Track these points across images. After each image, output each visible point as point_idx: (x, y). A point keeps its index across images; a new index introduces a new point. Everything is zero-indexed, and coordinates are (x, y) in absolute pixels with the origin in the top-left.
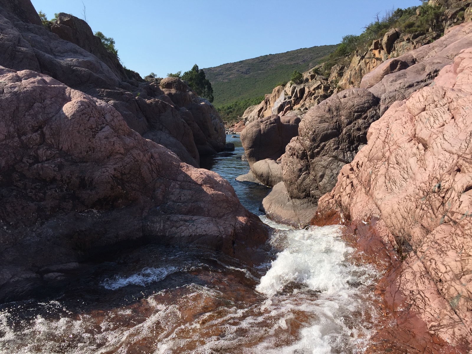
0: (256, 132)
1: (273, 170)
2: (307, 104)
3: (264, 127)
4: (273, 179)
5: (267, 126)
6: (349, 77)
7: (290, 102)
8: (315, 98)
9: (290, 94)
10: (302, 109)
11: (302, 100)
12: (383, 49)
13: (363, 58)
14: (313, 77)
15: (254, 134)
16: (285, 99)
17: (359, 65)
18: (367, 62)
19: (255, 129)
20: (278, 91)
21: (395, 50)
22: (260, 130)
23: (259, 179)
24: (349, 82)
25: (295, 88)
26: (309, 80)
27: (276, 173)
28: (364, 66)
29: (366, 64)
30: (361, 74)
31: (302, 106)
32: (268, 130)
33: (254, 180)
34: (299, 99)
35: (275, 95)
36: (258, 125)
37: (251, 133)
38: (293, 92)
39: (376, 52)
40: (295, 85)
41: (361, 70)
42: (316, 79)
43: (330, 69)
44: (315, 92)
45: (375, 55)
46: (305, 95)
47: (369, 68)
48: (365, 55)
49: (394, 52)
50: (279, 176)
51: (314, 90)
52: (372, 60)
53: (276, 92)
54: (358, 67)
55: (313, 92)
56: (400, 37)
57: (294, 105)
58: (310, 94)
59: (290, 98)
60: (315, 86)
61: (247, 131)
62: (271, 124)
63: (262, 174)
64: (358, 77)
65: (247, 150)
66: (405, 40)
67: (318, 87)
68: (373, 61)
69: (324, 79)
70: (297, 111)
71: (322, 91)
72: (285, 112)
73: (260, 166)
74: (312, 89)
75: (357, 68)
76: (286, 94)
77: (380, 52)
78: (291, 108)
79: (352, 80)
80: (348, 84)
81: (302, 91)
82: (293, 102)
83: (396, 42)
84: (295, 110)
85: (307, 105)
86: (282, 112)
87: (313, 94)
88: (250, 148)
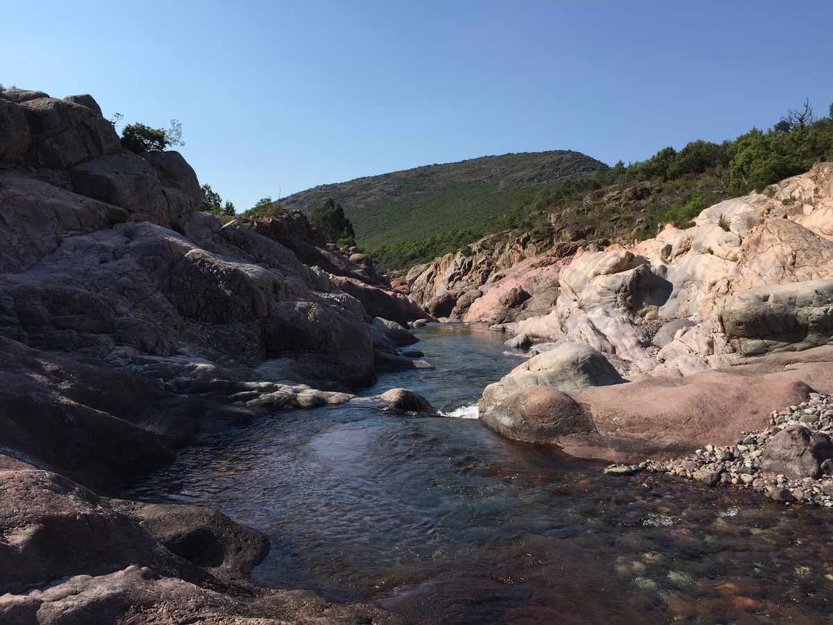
9: (459, 264)
11: (469, 273)
14: (480, 251)
16: (455, 270)
20: (449, 258)
25: (464, 260)
26: (476, 253)
28: (511, 254)
34: (467, 271)
35: (446, 263)
36: (436, 300)
38: (462, 264)
40: (464, 257)
41: (510, 257)
42: (482, 253)
43: (495, 244)
45: (518, 247)
51: (480, 264)
53: (447, 259)
55: (479, 266)
57: (463, 276)
58: (477, 268)
59: (460, 269)
60: (481, 260)
67: (483, 263)
69: (488, 255)
70: (465, 282)
71: (485, 267)
72: (455, 282)
75: (507, 255)
76: (457, 265)
78: (460, 279)
81: (470, 264)
82: (462, 273)
84: (463, 281)
85: (474, 278)
86: (452, 282)
87: (479, 268)
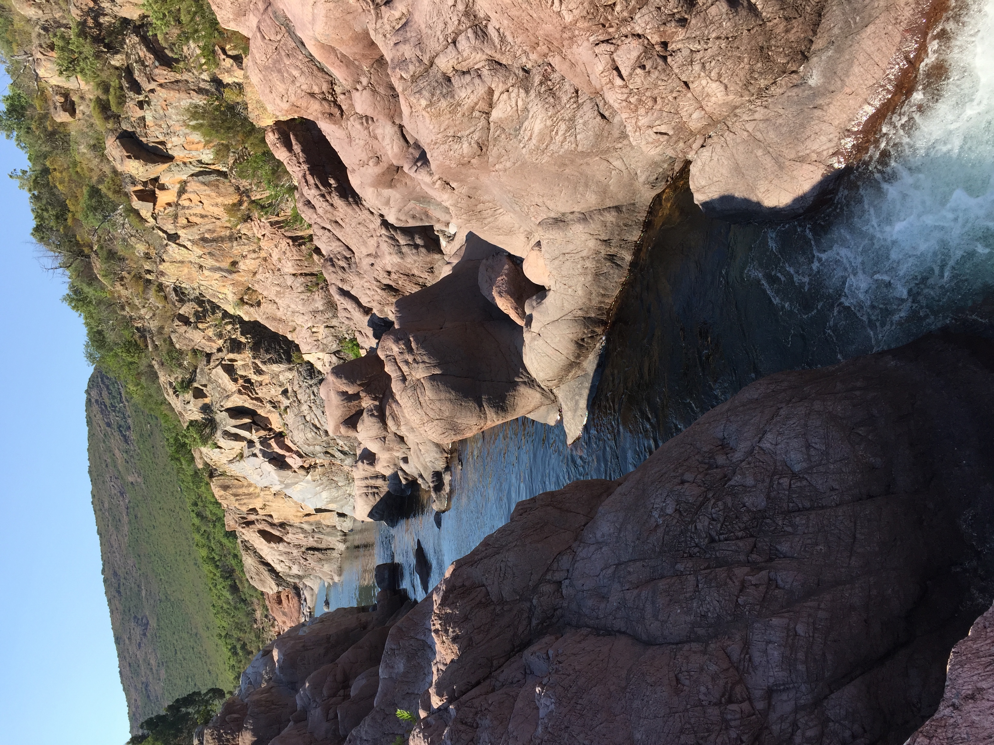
0: (437, 390)
1: (568, 307)
2: (273, 392)
3: (421, 365)
4: (595, 303)
5: (419, 358)
6: (217, 275)
7: (264, 441)
8: (259, 372)
9: (238, 447)
10: (286, 402)
11: (260, 411)
12: (156, 179)
13: (174, 238)
14: (199, 394)
15: (443, 396)
16: (255, 455)
17: (189, 244)
18: (185, 221)
19: (429, 393)
20: (225, 488)
21: (163, 143)
22: (432, 378)
23: (586, 357)
24: (231, 272)
26: (205, 405)
27: (580, 292)
28: (195, 229)
29: (190, 224)
30: (214, 240)
31: (275, 405)
32: (430, 354)
33: (587, 374)
34: (256, 418)
35: (235, 495)
36: (417, 386)
37: (438, 404)
38: (237, 437)
39: (163, 197)
40: (220, 435)
41: (204, 240)
42: (205, 386)
43: (181, 352)
44: (242, 376)
45: (169, 204)
46: (248, 404)
47: (202, 216)
48: (165, 232)
49: (169, 146)
50: (590, 278)
51: (235, 380)
52: (184, 207)
53: (228, 494)
54: (195, 248)
55: (241, 381)
56: (130, 130)
57: (271, 430)
58: (247, 388)
59: (251, 443)
60: (225, 380)
61: (432, 420)
62: (410, 350)
63: (577, 343)
64: (221, 249)
65: (486, 418)
66: (140, 113)
67: (230, 369)
68: (186, 203)
69: (208, 362)
70: (290, 417)
71: (242, 356)
72: (289, 449)
73: (550, 351)
74: (232, 387)
75: (198, 251)
76: (242, 455)
77: (162, 188)
78: (280, 436)
79: (226, 264)
80: (235, 276)
81: (237, 412)
82: (262, 433)
83: (144, 140)
84: (285, 424)
85: (275, 392)
86: (287, 459)
87: (248, 381)
88: (481, 406)
